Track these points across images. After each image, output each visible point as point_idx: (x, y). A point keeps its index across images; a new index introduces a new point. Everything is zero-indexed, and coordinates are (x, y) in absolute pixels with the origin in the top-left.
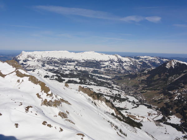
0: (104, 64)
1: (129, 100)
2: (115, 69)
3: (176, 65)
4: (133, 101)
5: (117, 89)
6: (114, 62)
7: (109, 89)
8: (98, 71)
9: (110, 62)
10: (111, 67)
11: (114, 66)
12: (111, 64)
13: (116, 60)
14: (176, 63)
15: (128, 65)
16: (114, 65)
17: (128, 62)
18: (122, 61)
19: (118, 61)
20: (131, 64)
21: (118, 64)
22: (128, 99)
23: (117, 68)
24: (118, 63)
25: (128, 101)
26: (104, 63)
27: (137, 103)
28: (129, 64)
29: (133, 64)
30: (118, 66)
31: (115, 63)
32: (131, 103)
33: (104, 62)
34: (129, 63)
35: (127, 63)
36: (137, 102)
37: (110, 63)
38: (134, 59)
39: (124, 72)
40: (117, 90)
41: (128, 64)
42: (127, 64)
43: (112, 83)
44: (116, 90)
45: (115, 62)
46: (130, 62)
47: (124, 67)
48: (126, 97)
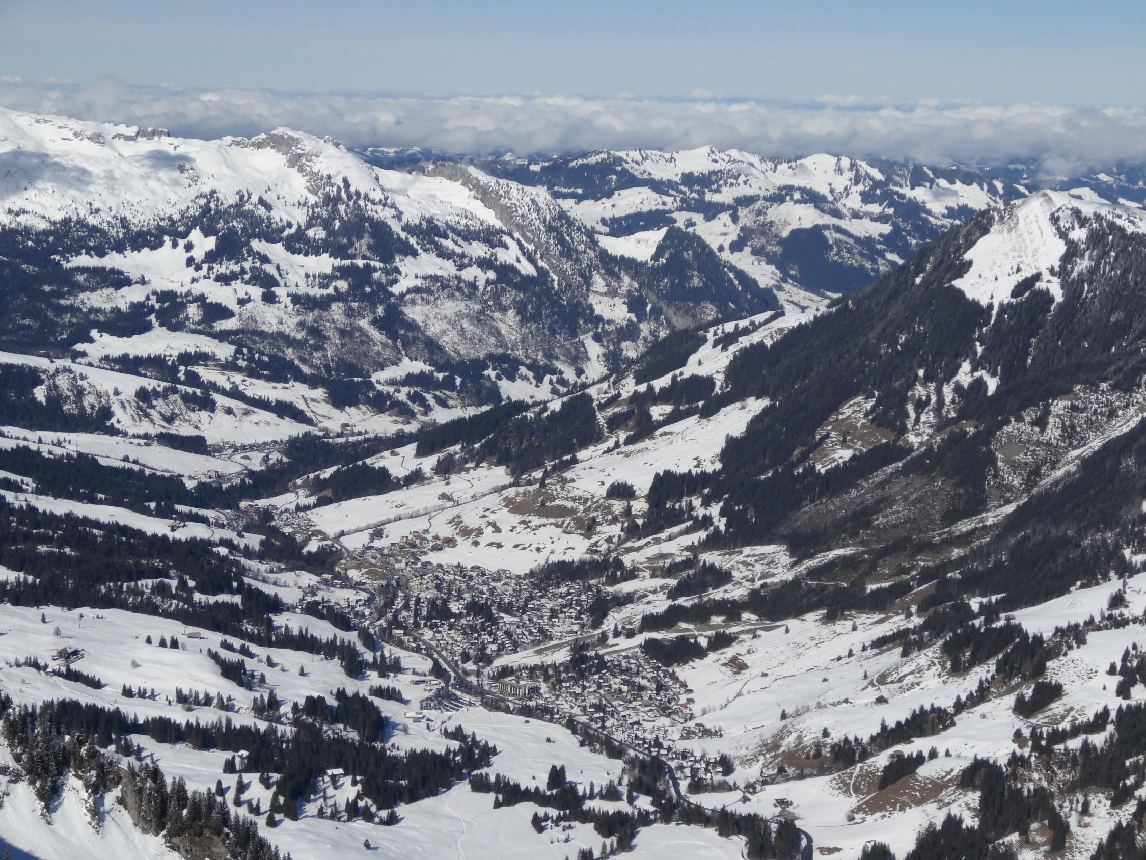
0: (118, 280)
1: (491, 772)
2: (281, 336)
3: (1083, 264)
4: (557, 776)
5: (324, 630)
6: (257, 245)
7: (213, 639)
8: (33, 377)
9: (203, 244)
10: (224, 313)
11: (270, 298)
12: (225, 279)
13: (299, 217)
14: (1079, 234)
15: (469, 274)
16: (267, 282)
17: (468, 236)
18: (380, 230)
19: (317, 233)
20: (506, 273)
21: (325, 263)
22: (488, 752)
23: (315, 331)
24: (315, 249)
25: (480, 785)
26: (112, 261)
27: (611, 807)
28: (485, 264)
29: (527, 268)
30: (323, 304)
31: (276, 251)
32: (527, 809)
33: (119, 248)
34: (478, 250)
35: (444, 254)
36: (611, 794)
37: (211, 257)
38: (541, 194)
39: (410, 380)
40: (330, 650)
41: (462, 262)
42: (447, 268)
43: (254, 540)
44: (305, 643)
45: (272, 236)
46: (490, 237)
47: (415, 313)
48: (458, 734)
